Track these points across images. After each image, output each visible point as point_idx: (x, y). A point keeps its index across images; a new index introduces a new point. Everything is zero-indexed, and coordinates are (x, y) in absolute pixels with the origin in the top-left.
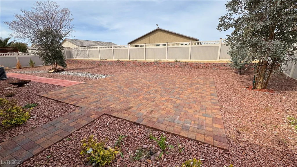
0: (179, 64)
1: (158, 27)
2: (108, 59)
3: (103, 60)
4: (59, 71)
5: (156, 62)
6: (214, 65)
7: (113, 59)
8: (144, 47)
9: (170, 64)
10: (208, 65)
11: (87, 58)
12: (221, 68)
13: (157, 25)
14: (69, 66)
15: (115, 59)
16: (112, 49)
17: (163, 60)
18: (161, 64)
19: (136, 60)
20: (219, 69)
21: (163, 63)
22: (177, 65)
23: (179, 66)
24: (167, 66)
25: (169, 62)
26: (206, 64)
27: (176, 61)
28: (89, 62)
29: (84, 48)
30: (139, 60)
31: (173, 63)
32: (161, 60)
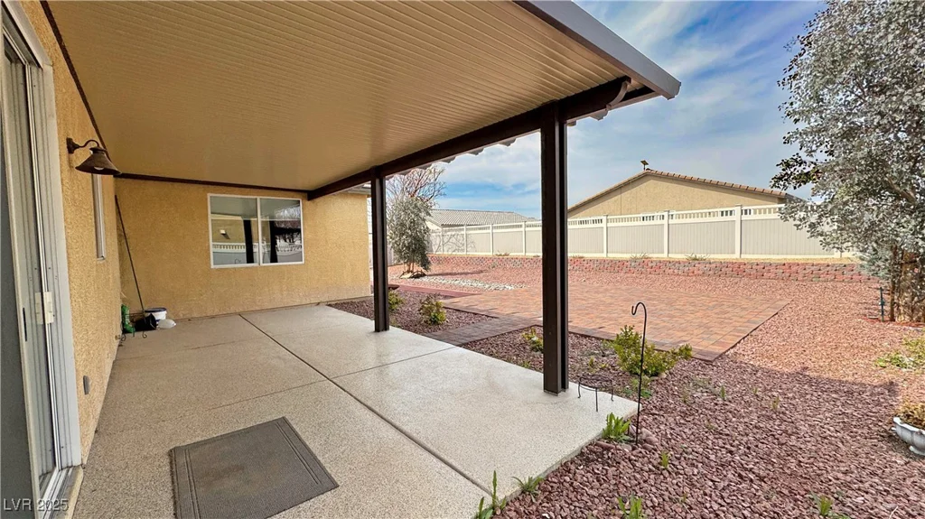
0: (702, 266)
1: (647, 167)
2: (511, 254)
3: (500, 255)
4: (417, 277)
5: (635, 260)
6: (813, 268)
7: (523, 254)
8: (604, 225)
9: (674, 265)
10: (794, 269)
11: (463, 250)
12: (839, 278)
13: (645, 163)
14: (434, 268)
15: (527, 254)
16: (522, 229)
17: (655, 256)
18: (650, 265)
19: (581, 255)
20: (832, 280)
21: (654, 264)
22: (695, 269)
23: (700, 272)
24: (668, 271)
25: (671, 260)
26: (787, 266)
27: (695, 259)
28: (468, 261)
29: (456, 230)
30: (588, 256)
31: (684, 262)
32: (650, 256)
